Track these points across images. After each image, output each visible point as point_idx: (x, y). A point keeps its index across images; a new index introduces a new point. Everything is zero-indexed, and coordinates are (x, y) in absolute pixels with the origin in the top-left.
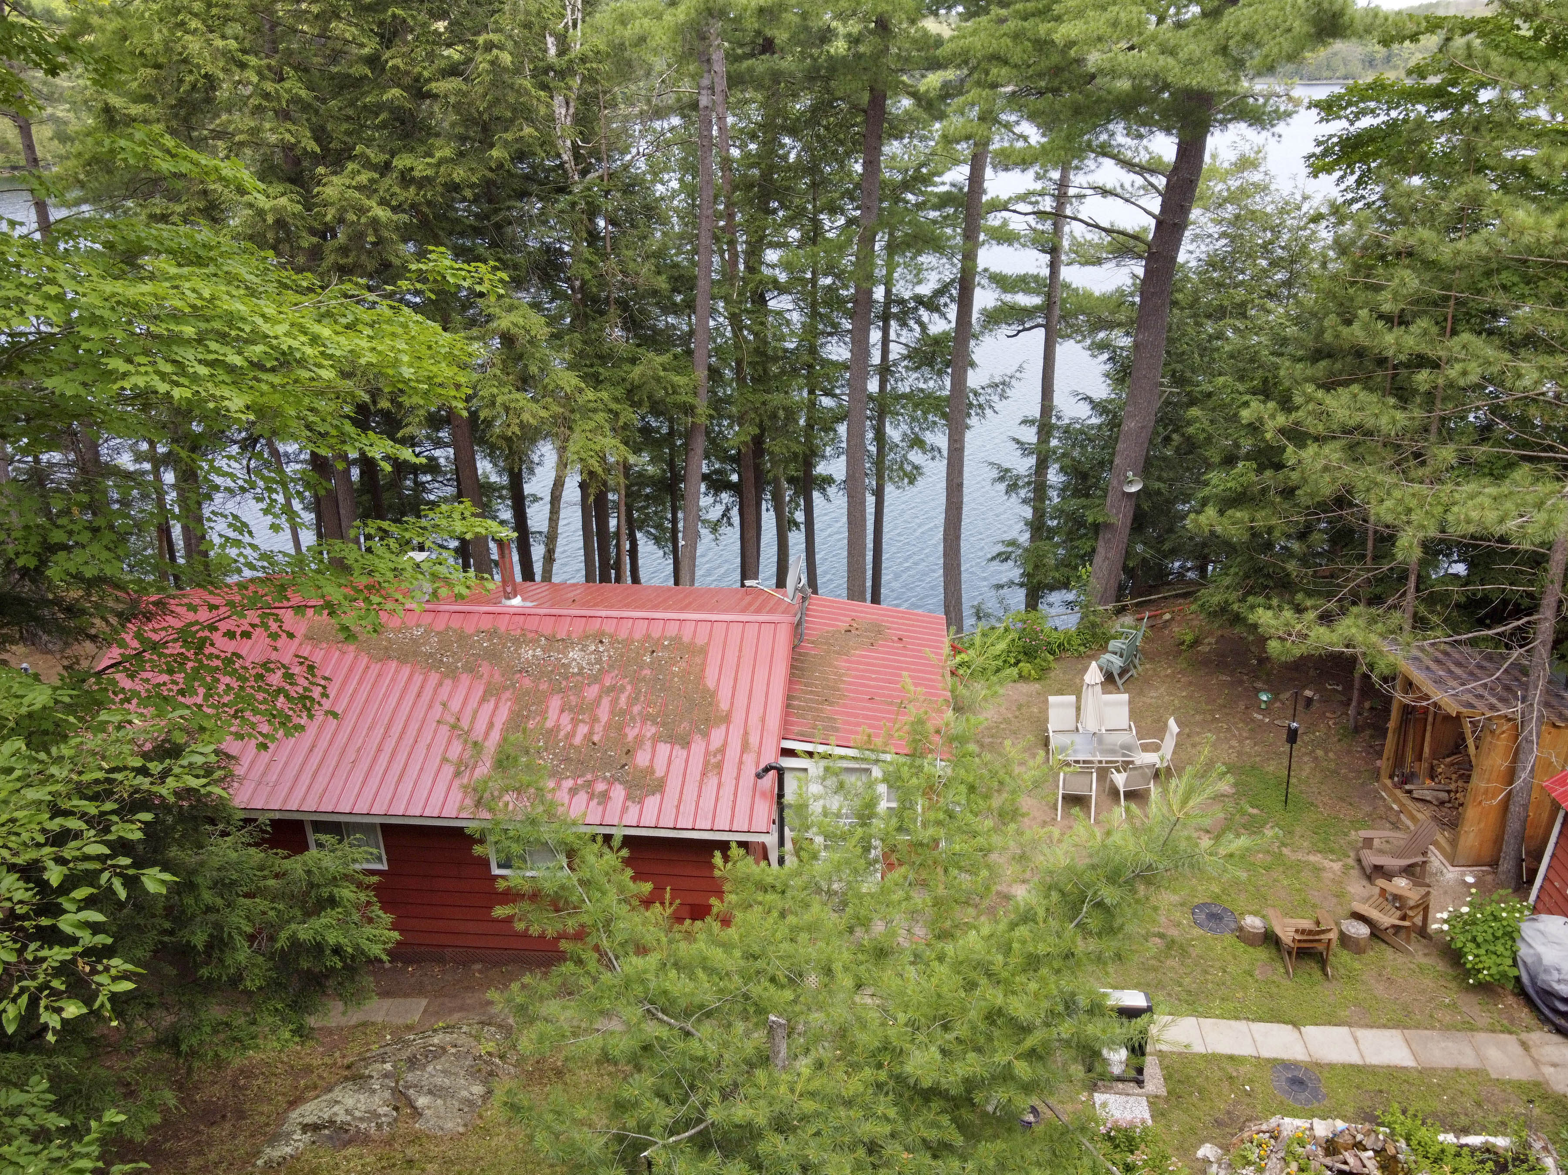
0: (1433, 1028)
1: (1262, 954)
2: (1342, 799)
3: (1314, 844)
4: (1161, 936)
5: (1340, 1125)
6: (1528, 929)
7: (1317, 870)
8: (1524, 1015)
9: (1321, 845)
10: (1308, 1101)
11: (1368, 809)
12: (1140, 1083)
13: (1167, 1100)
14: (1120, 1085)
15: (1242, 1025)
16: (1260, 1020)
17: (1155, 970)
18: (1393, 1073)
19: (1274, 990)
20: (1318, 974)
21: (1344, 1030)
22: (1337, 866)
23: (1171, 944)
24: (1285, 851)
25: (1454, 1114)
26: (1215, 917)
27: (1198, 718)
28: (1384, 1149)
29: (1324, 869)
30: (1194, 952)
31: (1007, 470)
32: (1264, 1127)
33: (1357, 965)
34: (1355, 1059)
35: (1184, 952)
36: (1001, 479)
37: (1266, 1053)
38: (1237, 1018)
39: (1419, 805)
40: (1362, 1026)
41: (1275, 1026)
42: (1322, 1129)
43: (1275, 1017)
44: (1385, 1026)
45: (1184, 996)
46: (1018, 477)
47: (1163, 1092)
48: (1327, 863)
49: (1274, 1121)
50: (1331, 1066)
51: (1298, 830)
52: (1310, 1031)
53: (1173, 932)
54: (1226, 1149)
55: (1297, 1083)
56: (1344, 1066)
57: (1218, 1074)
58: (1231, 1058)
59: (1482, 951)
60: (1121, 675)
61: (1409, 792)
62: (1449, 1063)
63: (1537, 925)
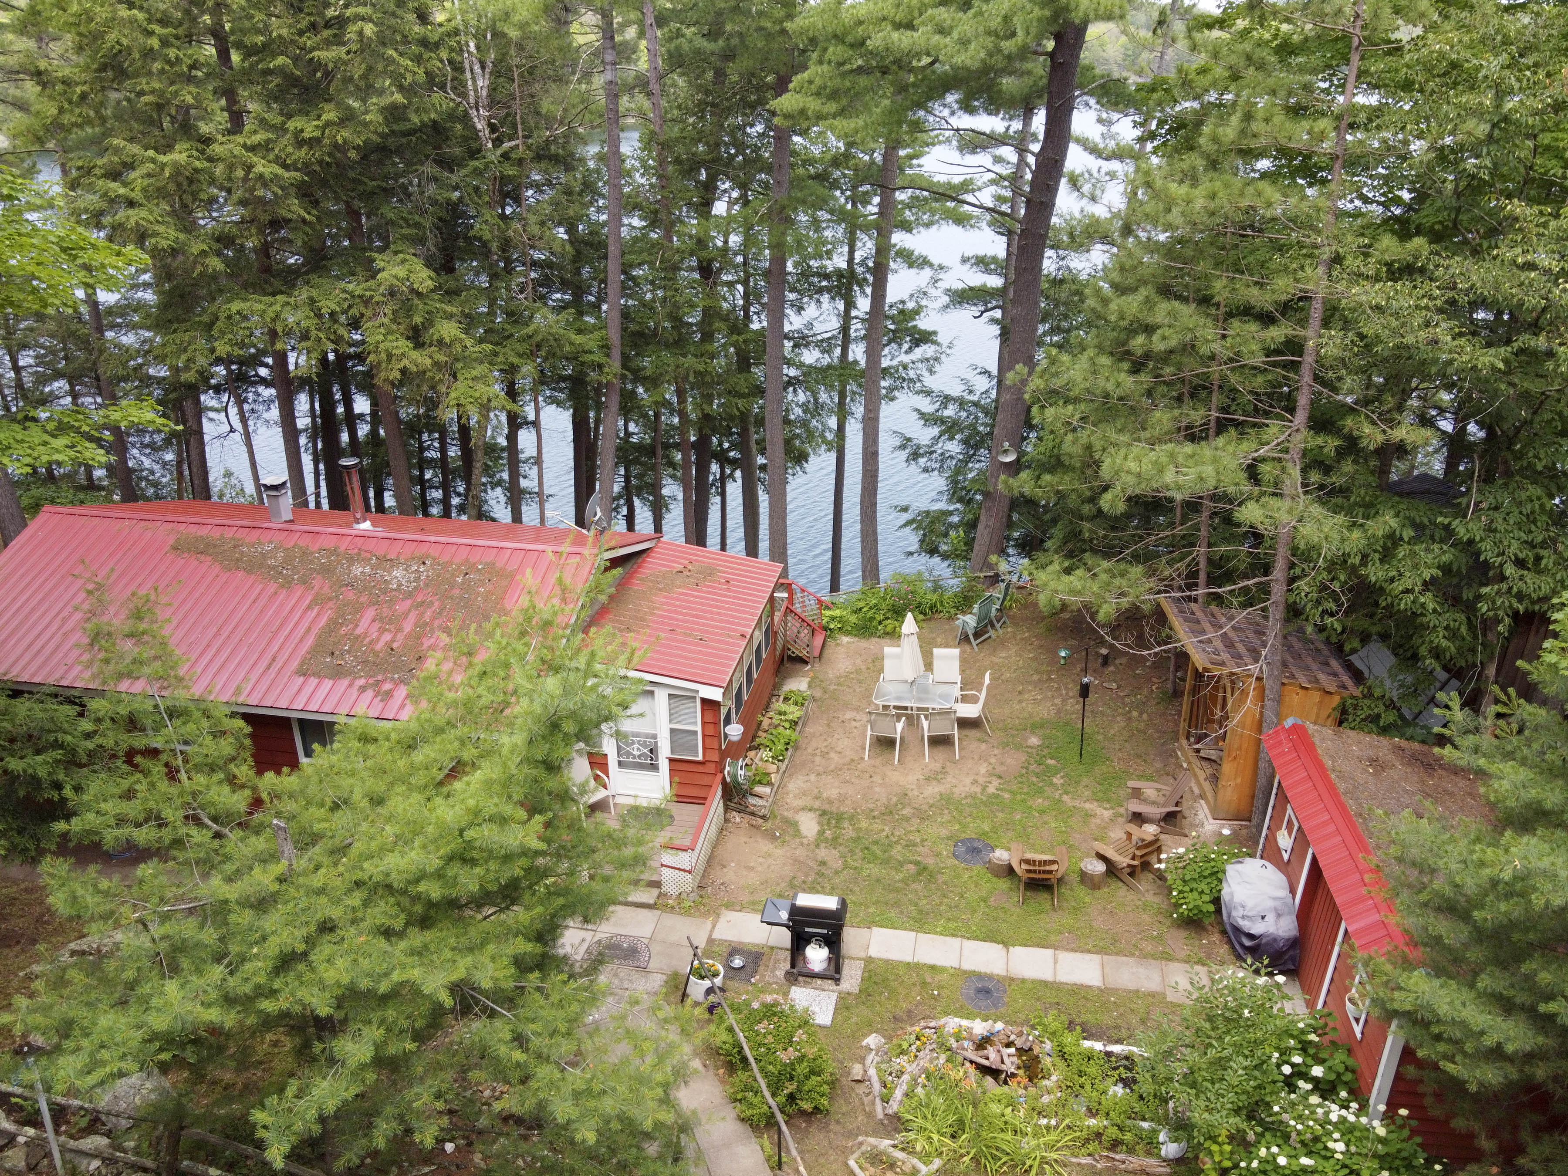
0: (1132, 955)
1: (1004, 884)
2: (1139, 756)
3: (1094, 793)
4: (917, 863)
5: (999, 1026)
6: (1232, 870)
7: (1088, 815)
8: (1223, 950)
9: (1100, 795)
10: (987, 1008)
11: (1158, 765)
12: (837, 981)
13: (857, 996)
14: (819, 982)
15: (956, 942)
16: (976, 938)
17: (897, 890)
18: (1078, 991)
19: (1002, 915)
20: (1047, 905)
21: (1049, 952)
22: (1107, 814)
23: (923, 870)
24: (1065, 798)
25: (1117, 1027)
26: (975, 851)
27: (1036, 677)
28: (1030, 1049)
29: (1095, 815)
30: (941, 879)
31: (909, 440)
32: (932, 1024)
33: (1087, 899)
34: (1048, 976)
35: (932, 878)
36: (903, 447)
37: (967, 966)
38: (954, 936)
39: (1205, 764)
40: (1067, 950)
41: (987, 944)
42: (979, 1028)
43: (990, 937)
44: (1089, 952)
45: (914, 914)
46: (919, 447)
47: (856, 990)
48: (1099, 811)
49: (942, 1021)
50: (1023, 981)
51: (1085, 781)
52: (1018, 951)
53: (930, 861)
54: (889, 1039)
55: (985, 992)
56: (1033, 981)
57: (915, 978)
58: (933, 968)
59: (1187, 889)
60: (977, 635)
61: (1198, 751)
62: (1132, 986)
63: (1239, 867)
